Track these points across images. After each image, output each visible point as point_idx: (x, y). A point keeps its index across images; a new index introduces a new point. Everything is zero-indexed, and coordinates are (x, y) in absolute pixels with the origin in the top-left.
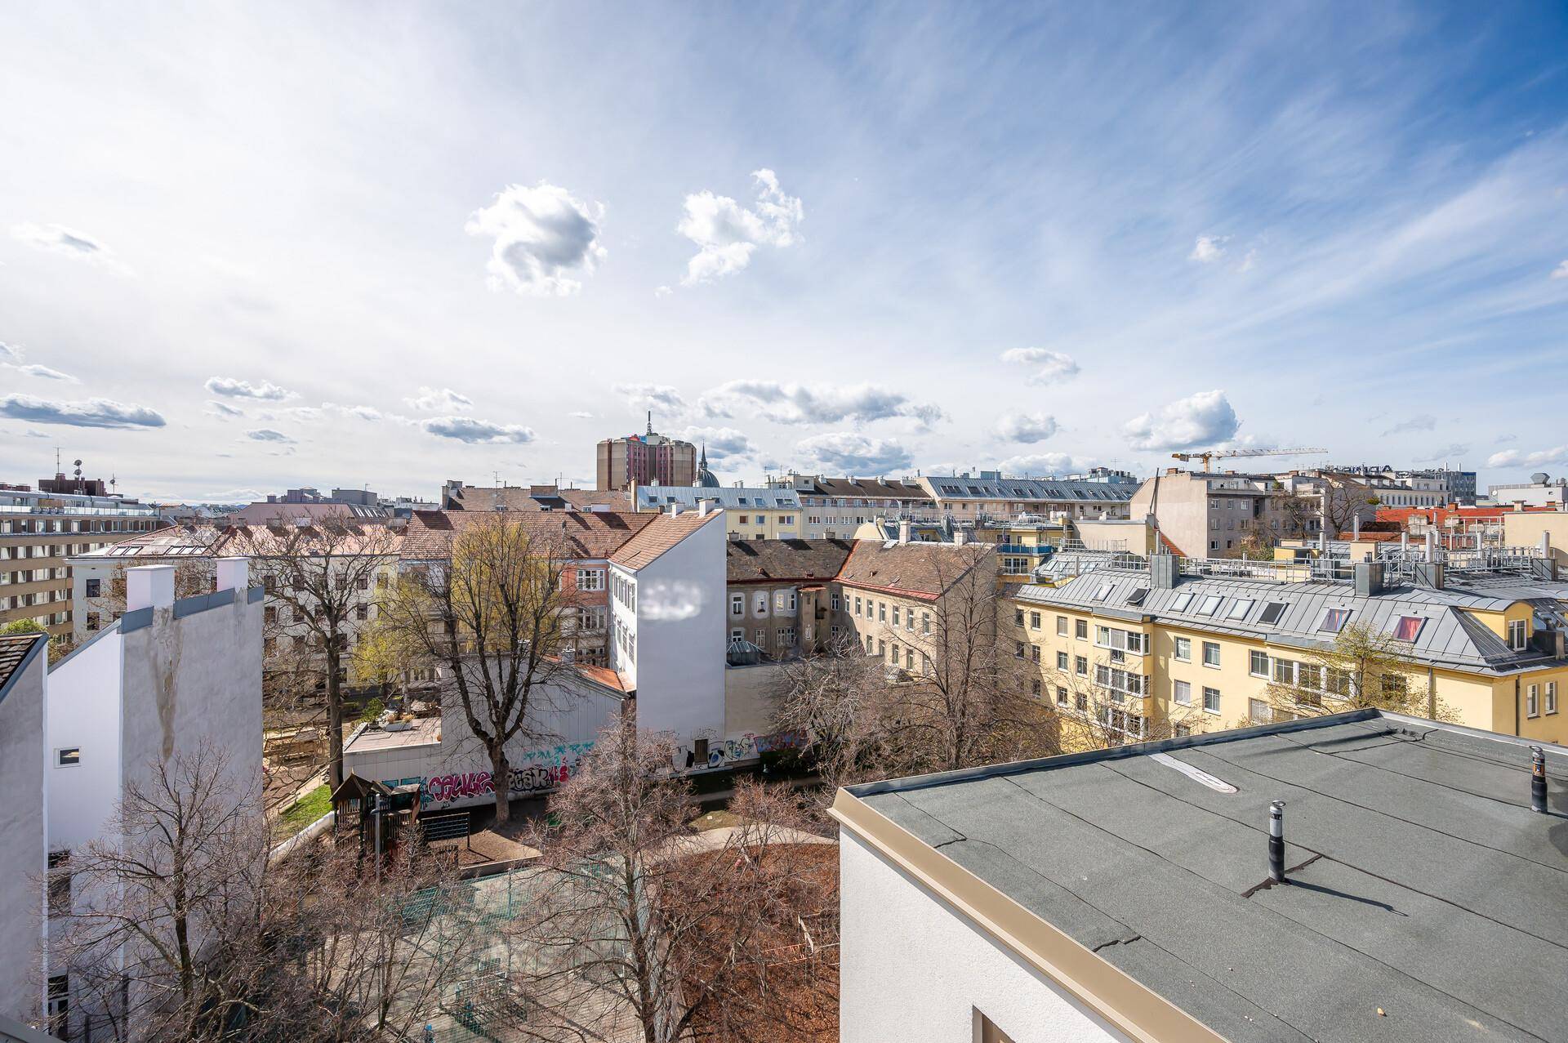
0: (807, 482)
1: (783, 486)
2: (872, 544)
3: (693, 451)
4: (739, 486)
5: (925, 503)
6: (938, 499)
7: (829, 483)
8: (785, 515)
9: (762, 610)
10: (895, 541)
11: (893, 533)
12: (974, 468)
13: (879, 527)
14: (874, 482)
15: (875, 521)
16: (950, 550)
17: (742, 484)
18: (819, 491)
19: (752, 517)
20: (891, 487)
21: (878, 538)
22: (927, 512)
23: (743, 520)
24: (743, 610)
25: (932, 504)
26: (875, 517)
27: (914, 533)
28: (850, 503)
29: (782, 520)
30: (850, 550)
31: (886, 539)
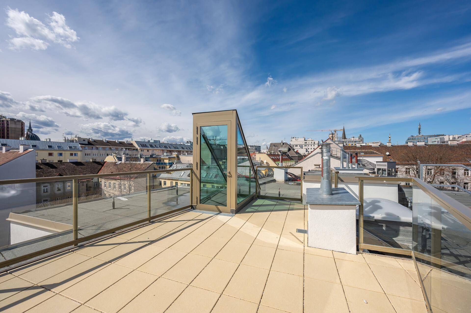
0: (84, 140)
1: (72, 141)
2: (112, 163)
3: (22, 124)
4: (48, 140)
5: (134, 149)
6: (139, 148)
7: (95, 141)
8: (74, 152)
9: (59, 190)
10: (120, 162)
11: (120, 159)
12: (152, 139)
13: (115, 157)
14: (115, 142)
15: (113, 155)
16: (139, 164)
17: (50, 140)
18: (90, 144)
19: (55, 153)
20: (121, 144)
21: (114, 161)
22: (135, 152)
23: (50, 154)
24: (49, 191)
25: (137, 150)
26: (113, 153)
27: (127, 159)
28: (104, 149)
29: (71, 154)
30: (103, 165)
31: (117, 161)
